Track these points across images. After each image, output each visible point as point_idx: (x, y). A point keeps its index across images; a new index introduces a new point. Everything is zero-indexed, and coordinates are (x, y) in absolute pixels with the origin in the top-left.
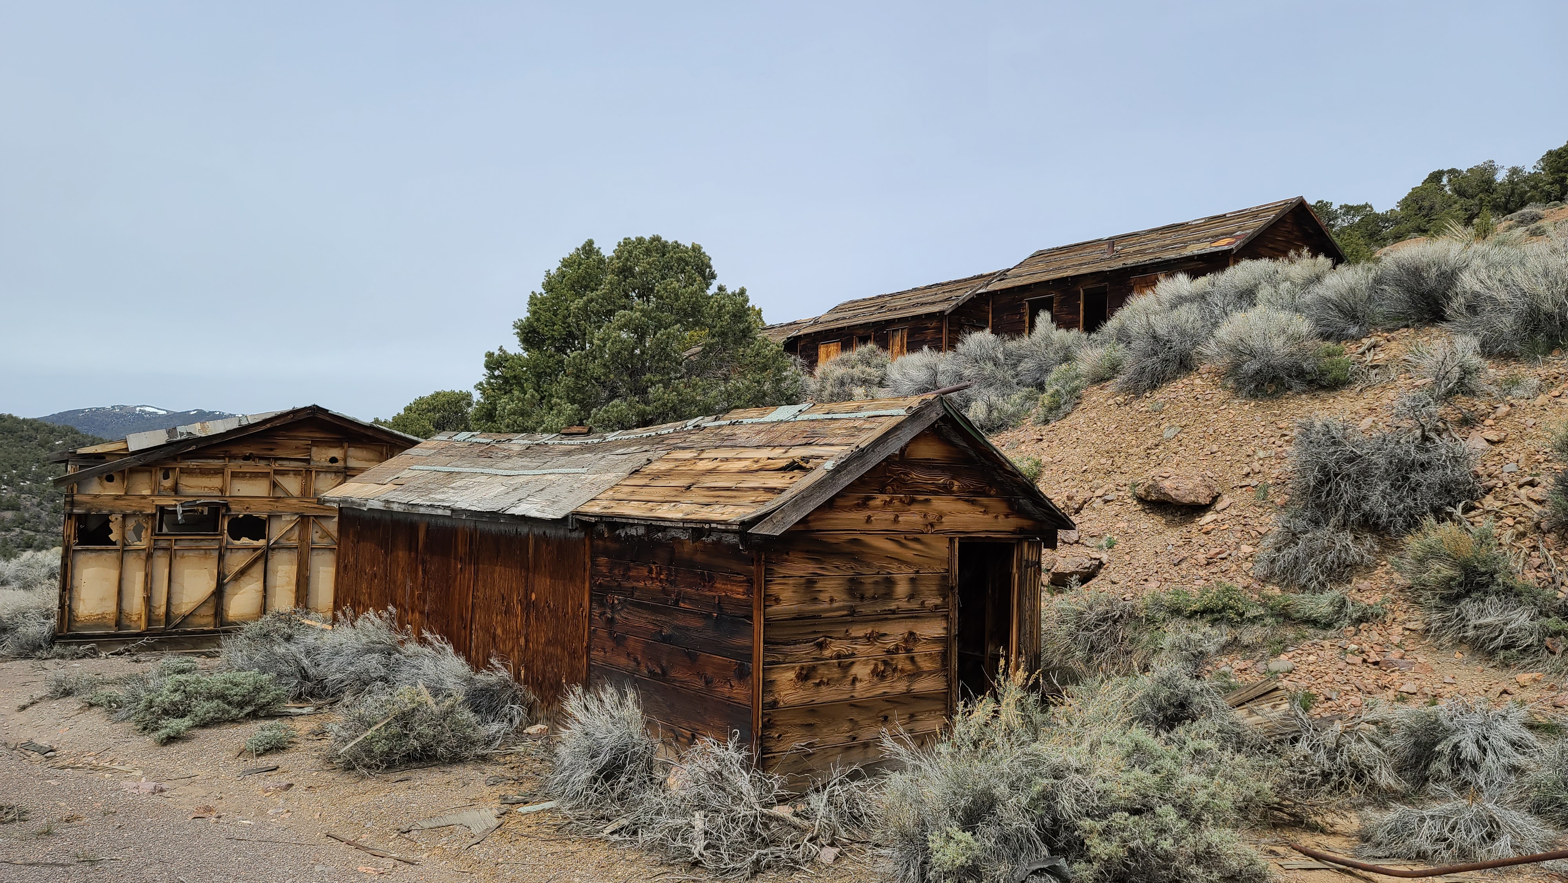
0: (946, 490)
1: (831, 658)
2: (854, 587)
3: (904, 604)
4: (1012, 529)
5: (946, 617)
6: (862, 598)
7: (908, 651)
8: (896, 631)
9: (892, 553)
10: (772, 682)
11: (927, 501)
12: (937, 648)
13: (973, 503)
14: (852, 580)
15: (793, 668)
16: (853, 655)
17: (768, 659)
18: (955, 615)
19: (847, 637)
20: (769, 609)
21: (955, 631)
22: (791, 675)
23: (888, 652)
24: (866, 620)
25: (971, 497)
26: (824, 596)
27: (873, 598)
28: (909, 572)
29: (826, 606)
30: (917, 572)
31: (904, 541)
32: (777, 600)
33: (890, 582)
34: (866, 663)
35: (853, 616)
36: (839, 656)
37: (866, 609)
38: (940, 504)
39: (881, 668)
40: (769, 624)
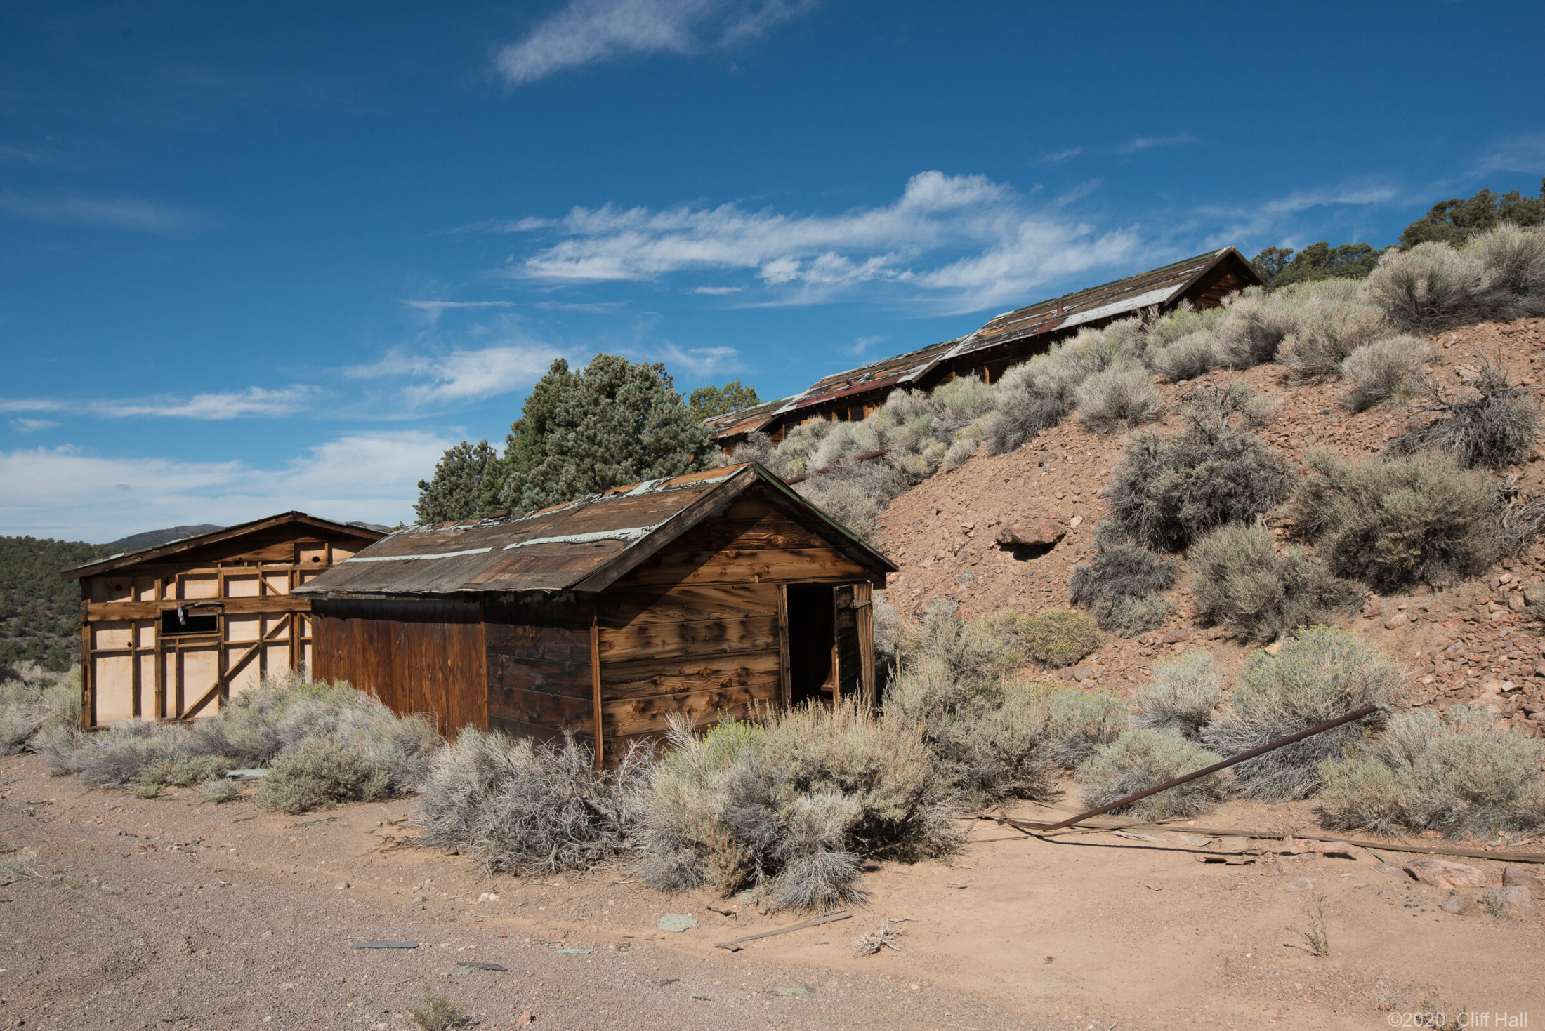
0: (771, 545)
1: (667, 693)
2: (685, 632)
3: (736, 644)
4: (839, 574)
5: (778, 653)
6: (694, 640)
7: (742, 684)
8: (729, 668)
9: (720, 600)
10: (611, 715)
11: (753, 555)
12: (770, 680)
13: (799, 554)
14: (682, 626)
15: (630, 702)
16: (687, 690)
17: (605, 696)
18: (786, 651)
19: (680, 674)
20: (604, 654)
21: (787, 664)
22: (629, 708)
23: (723, 685)
24: (696, 659)
25: (794, 549)
26: (658, 641)
27: (705, 641)
28: (740, 617)
29: (660, 649)
30: (747, 616)
31: (734, 591)
32: (611, 646)
33: (721, 627)
34: (702, 695)
35: (686, 657)
36: (674, 691)
37: (697, 648)
38: (766, 556)
39: (716, 699)
40: (603, 665)
